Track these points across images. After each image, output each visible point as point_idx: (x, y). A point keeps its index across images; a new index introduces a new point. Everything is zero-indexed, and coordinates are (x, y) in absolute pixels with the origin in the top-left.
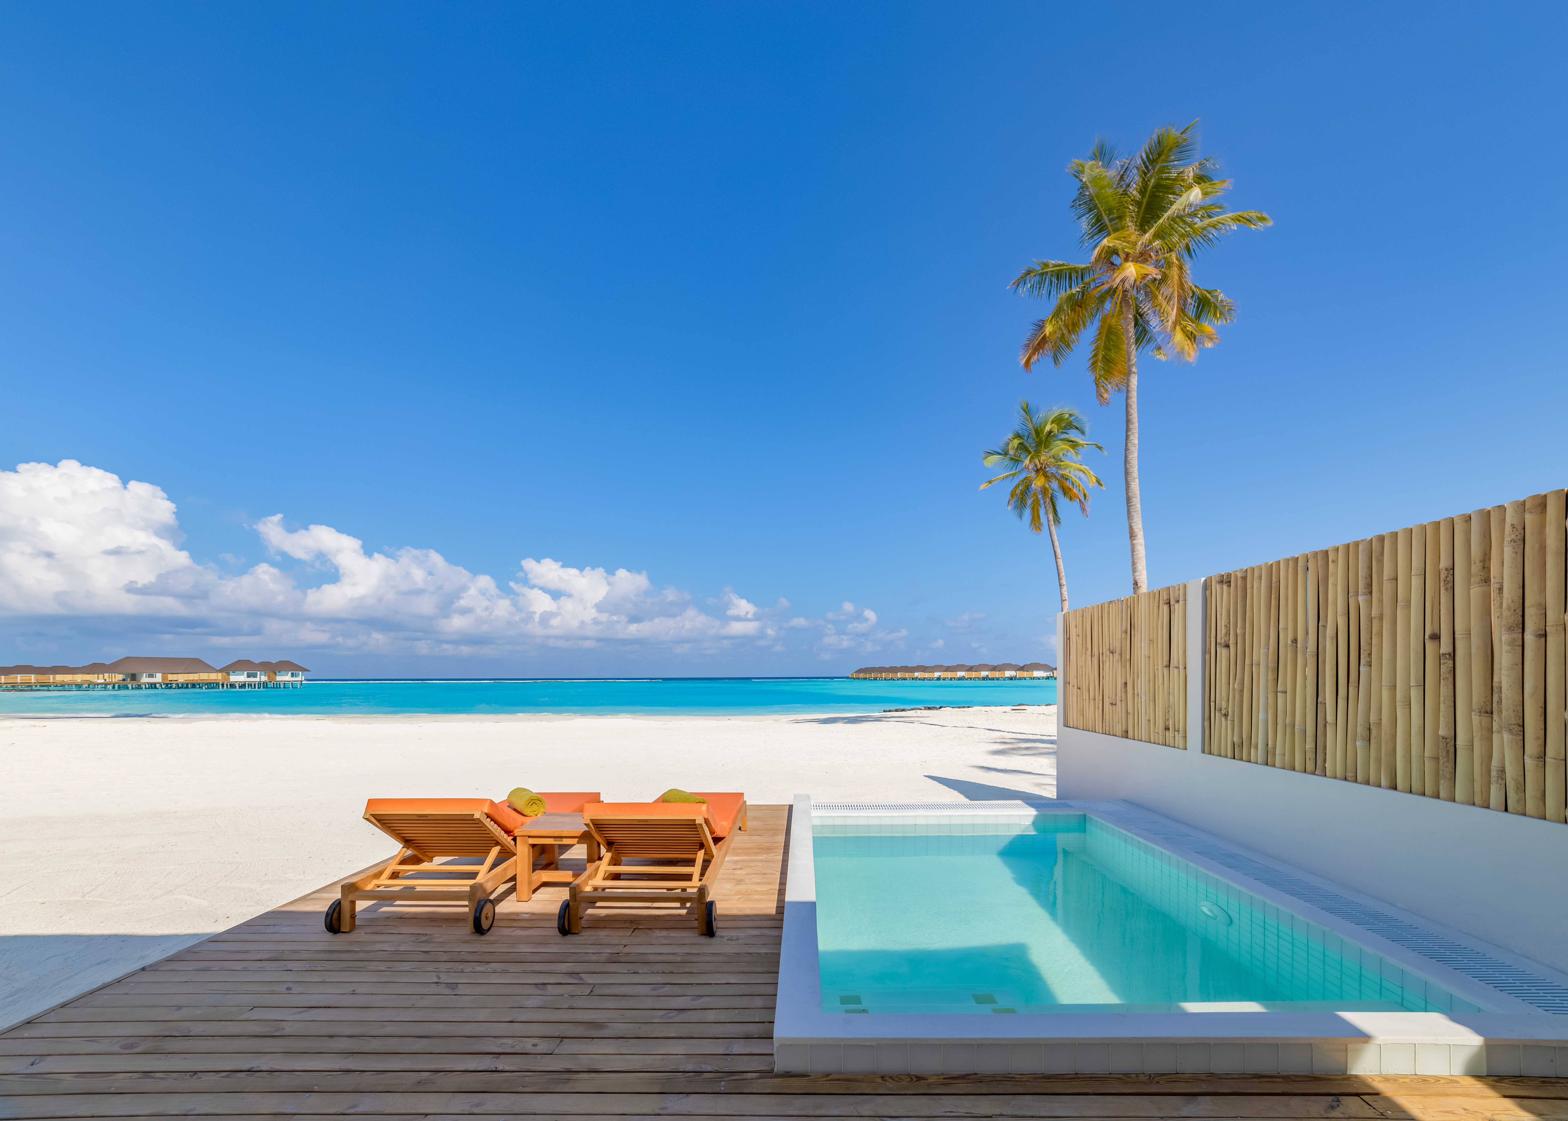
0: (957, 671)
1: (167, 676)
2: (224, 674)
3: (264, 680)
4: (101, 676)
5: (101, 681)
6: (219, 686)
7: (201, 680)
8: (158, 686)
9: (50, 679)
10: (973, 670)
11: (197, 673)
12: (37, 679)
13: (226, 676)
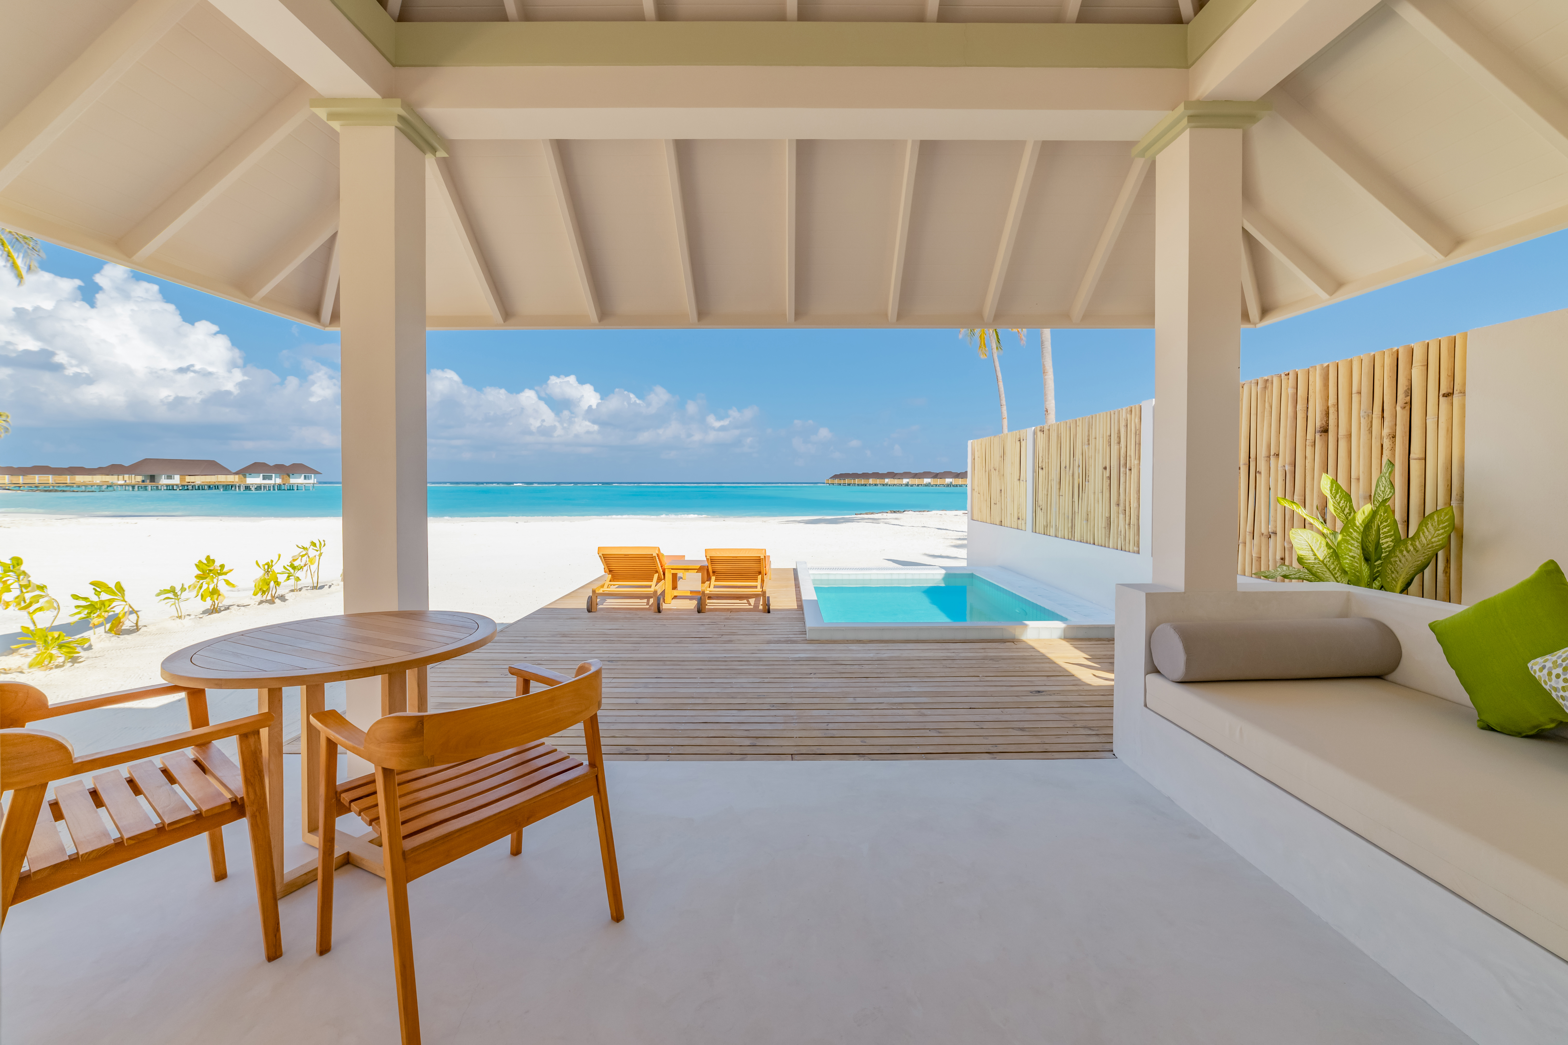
0: (923, 478)
1: (185, 478)
2: (241, 476)
3: (278, 483)
4: (121, 477)
5: (121, 482)
6: (236, 488)
7: (219, 482)
8: (175, 487)
9: (67, 480)
10: (938, 477)
11: (214, 475)
12: (55, 480)
13: (243, 478)
